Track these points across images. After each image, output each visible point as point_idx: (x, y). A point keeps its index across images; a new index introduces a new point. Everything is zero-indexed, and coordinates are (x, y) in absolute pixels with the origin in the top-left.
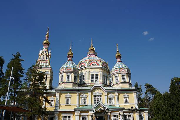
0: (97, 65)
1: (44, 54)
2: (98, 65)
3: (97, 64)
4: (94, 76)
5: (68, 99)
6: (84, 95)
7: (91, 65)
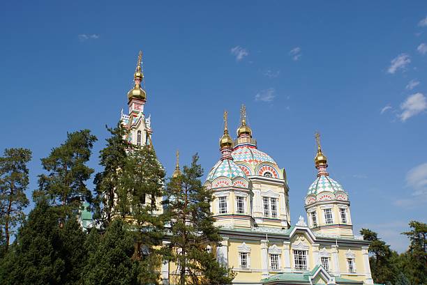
0: (273, 176)
1: (138, 129)
2: (276, 175)
3: (274, 172)
4: (270, 202)
5: (244, 256)
6: (275, 249)
7: (263, 175)
